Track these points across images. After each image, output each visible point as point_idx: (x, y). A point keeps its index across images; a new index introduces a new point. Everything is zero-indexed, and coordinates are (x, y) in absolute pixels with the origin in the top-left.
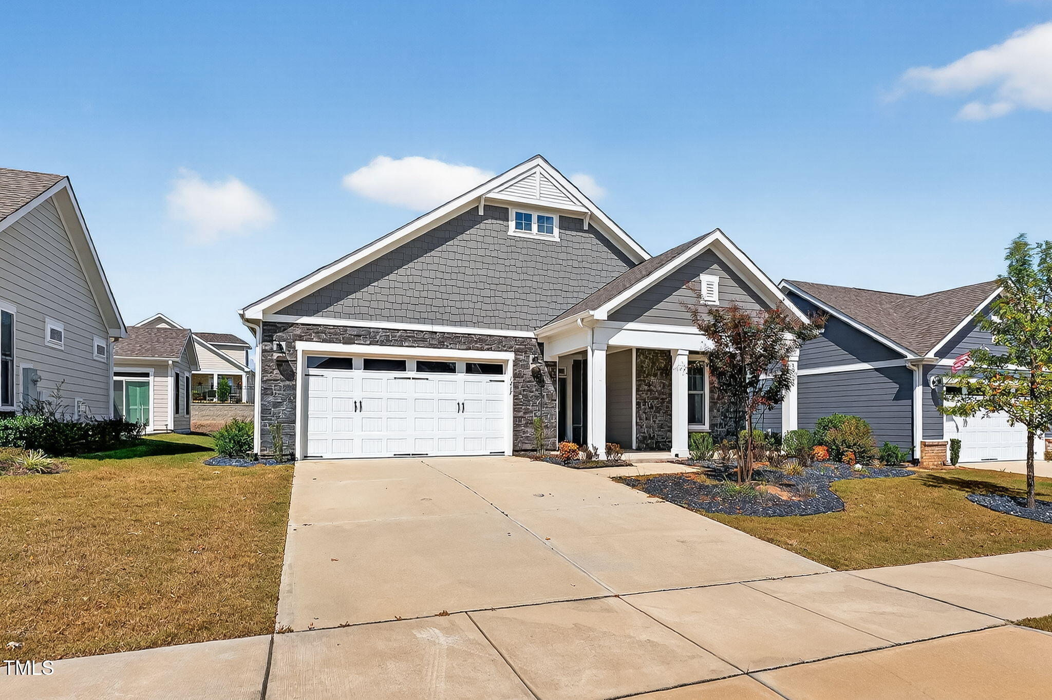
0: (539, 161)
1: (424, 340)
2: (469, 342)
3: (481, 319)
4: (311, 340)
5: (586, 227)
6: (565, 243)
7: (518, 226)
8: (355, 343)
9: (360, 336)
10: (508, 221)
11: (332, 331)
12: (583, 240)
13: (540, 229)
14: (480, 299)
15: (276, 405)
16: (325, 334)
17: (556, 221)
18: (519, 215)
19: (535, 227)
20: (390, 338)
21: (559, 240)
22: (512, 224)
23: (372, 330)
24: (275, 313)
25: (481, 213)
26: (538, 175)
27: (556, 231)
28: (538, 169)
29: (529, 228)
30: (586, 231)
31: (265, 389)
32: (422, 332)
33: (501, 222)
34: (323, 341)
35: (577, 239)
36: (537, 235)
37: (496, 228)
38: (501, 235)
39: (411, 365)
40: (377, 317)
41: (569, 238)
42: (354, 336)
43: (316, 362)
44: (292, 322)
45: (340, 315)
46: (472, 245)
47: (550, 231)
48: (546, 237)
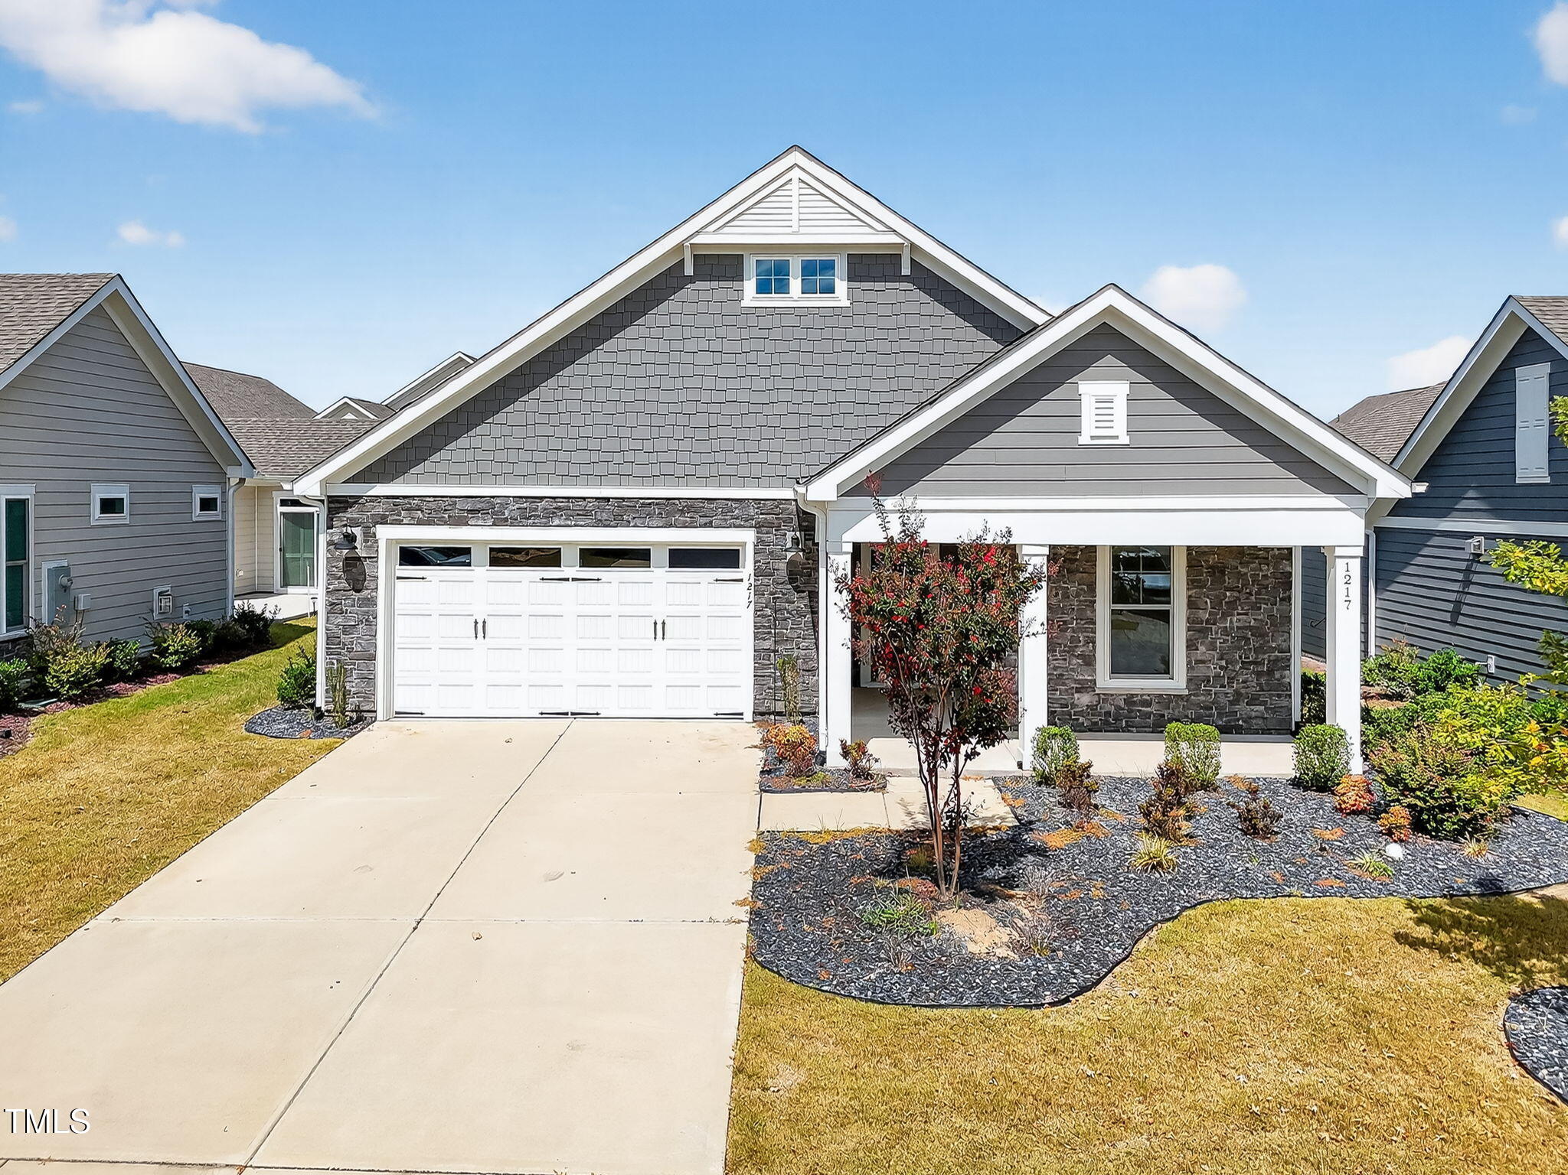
0: (796, 157)
1: (586, 514)
3: (690, 470)
4: (399, 522)
5: (906, 271)
6: (860, 308)
7: (763, 288)
8: (468, 524)
9: (477, 511)
10: (742, 280)
11: (433, 505)
12: (901, 298)
13: (807, 288)
14: (689, 432)
15: (347, 630)
16: (422, 511)
17: (841, 266)
18: (763, 266)
19: (795, 284)
20: (531, 511)
21: (847, 303)
22: (750, 286)
23: (497, 500)
24: (344, 482)
25: (689, 271)
26: (795, 186)
27: (841, 286)
28: (796, 174)
29: (783, 288)
30: (906, 278)
31: (332, 604)
32: (584, 499)
33: (729, 284)
34: (420, 523)
35: (889, 295)
36: (800, 299)
37: (719, 295)
38: (727, 309)
39: (570, 556)
40: (505, 477)
41: (870, 296)
42: (470, 511)
43: (411, 556)
44: (368, 494)
45: (445, 477)
46: (675, 333)
47: (828, 287)
48: (817, 300)
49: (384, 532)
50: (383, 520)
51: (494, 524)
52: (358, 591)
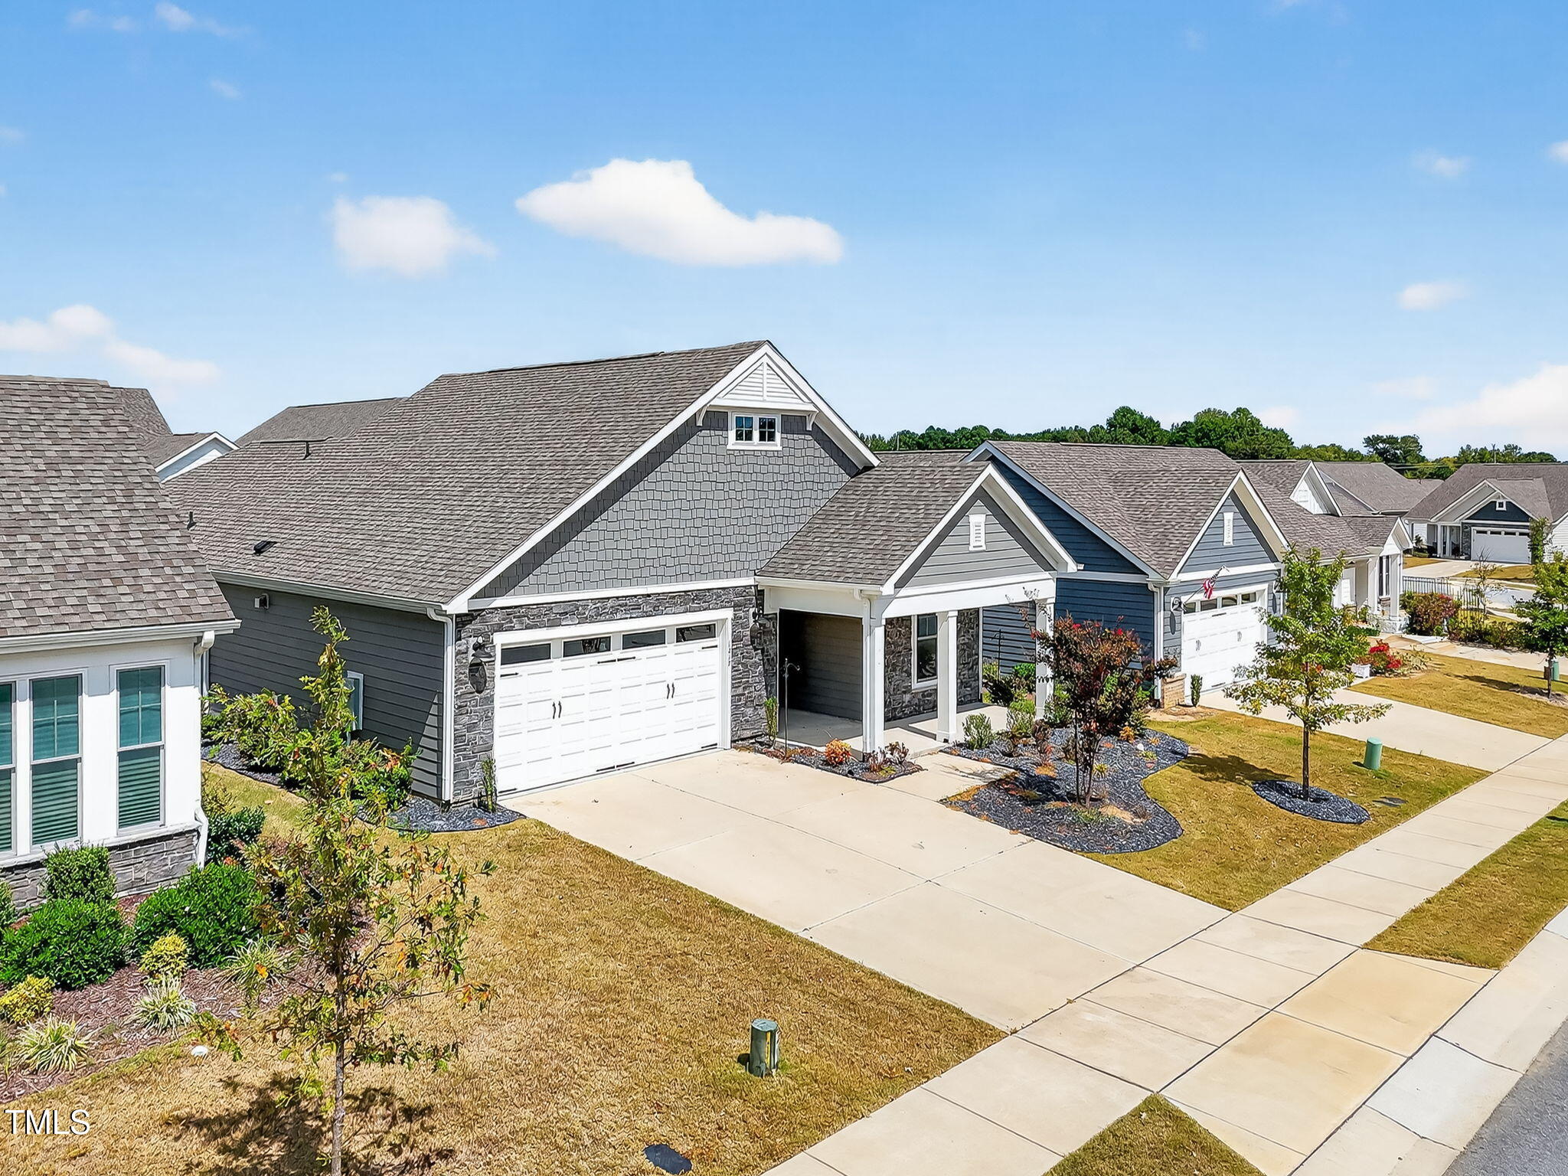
0: (767, 348)
1: (638, 607)
3: (697, 569)
4: (511, 629)
5: (809, 428)
6: (786, 452)
7: (739, 437)
8: (561, 625)
9: (567, 613)
10: (728, 430)
11: (535, 612)
12: (803, 445)
13: (761, 437)
15: (471, 727)
16: (529, 619)
17: (778, 423)
18: (739, 422)
19: (756, 434)
20: (605, 610)
21: (780, 448)
22: (732, 434)
23: (581, 603)
25: (700, 423)
26: (765, 368)
27: (778, 436)
28: (765, 360)
29: (749, 436)
30: (809, 433)
31: (460, 707)
32: (635, 596)
33: (720, 433)
34: (526, 628)
35: (799, 444)
36: (758, 445)
37: (715, 441)
38: (718, 451)
39: (617, 642)
40: (580, 585)
41: (791, 444)
42: (560, 614)
43: (513, 655)
44: (490, 607)
45: (541, 588)
46: (689, 468)
47: (772, 437)
48: (767, 446)
49: (500, 638)
50: (500, 628)
51: (580, 623)
52: (480, 692)
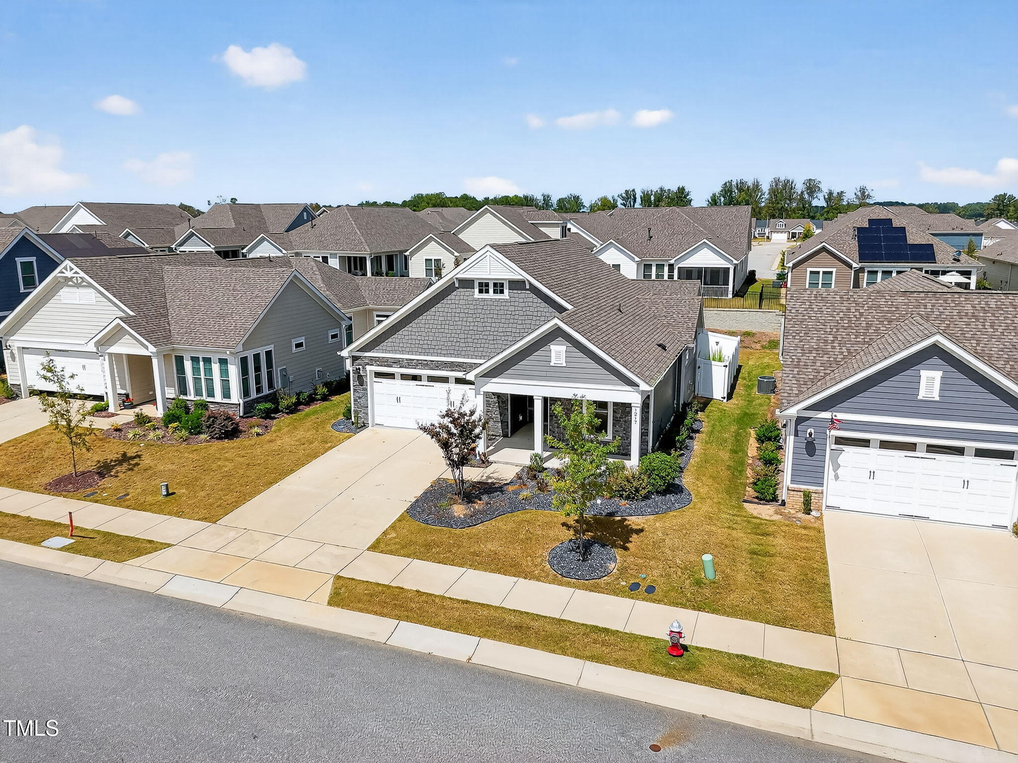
0: (488, 248)
1: (428, 365)
2: (452, 366)
3: (458, 353)
4: (373, 365)
5: (528, 287)
6: (513, 299)
7: (481, 291)
8: (392, 367)
9: (395, 363)
10: (474, 289)
11: (382, 360)
12: (527, 296)
13: (495, 292)
15: (360, 398)
17: (506, 286)
18: (480, 284)
19: (491, 290)
20: (410, 364)
21: (509, 298)
22: (477, 290)
23: (400, 359)
24: (355, 352)
25: (457, 285)
26: (488, 257)
27: (506, 292)
28: (488, 253)
29: (487, 292)
30: (527, 290)
31: (355, 389)
32: (426, 361)
33: (470, 290)
34: (379, 366)
35: (523, 295)
36: (493, 296)
37: (467, 293)
38: (470, 298)
39: (424, 378)
40: (402, 352)
41: (516, 295)
42: (392, 363)
43: (378, 375)
44: (363, 356)
45: (386, 351)
46: (453, 306)
47: (502, 292)
48: (499, 296)
49: (368, 368)
50: (368, 364)
51: (400, 367)
52: (362, 386)
